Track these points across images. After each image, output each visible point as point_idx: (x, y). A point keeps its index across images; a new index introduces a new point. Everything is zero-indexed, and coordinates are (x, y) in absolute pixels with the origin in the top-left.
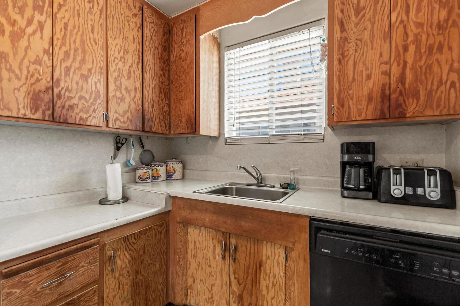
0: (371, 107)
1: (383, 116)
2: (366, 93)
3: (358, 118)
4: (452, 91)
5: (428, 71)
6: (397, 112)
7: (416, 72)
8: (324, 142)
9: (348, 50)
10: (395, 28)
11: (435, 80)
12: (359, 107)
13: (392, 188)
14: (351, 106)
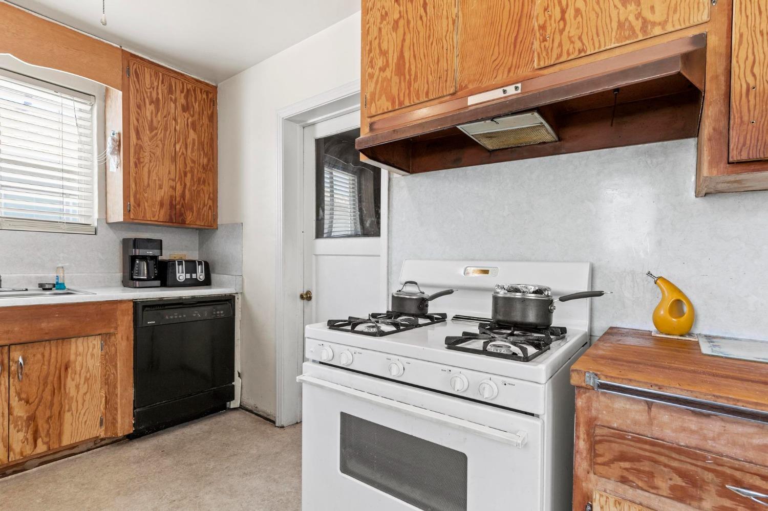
0: (162, 212)
1: (171, 221)
2: (158, 199)
3: (152, 219)
4: (210, 211)
5: (198, 195)
6: (180, 219)
7: (191, 193)
8: (96, 235)
9: (143, 158)
10: (179, 157)
11: (202, 202)
12: (153, 209)
13: (178, 275)
14: (147, 208)
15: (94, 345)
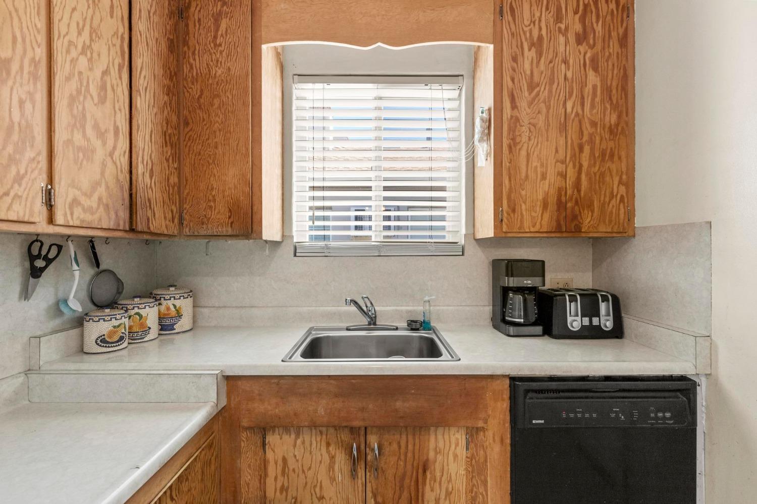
0: (547, 216)
1: (558, 229)
2: (540, 197)
3: (532, 230)
4: (622, 205)
5: (601, 180)
6: (573, 225)
7: (590, 179)
8: (463, 255)
9: (520, 135)
10: (571, 121)
11: (607, 191)
12: (533, 214)
13: (569, 319)
14: (524, 213)
15: (457, 439)
